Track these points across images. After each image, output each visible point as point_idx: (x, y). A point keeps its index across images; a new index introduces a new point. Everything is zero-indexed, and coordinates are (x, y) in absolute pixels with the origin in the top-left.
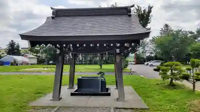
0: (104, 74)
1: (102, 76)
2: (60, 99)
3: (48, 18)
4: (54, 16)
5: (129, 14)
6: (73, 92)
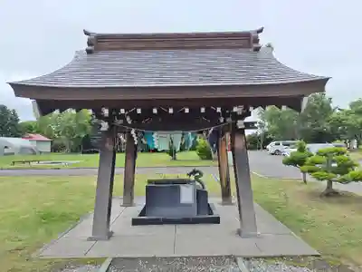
0: (201, 174)
2: (110, 235)
4: (90, 48)
5: (255, 45)
6: (136, 216)
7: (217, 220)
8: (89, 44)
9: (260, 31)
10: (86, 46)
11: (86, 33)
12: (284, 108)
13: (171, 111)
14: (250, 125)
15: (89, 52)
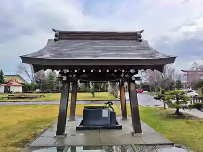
1: (110, 106)
3: (49, 40)
4: (57, 38)
5: (139, 39)
6: (78, 126)
7: (120, 128)
8: (56, 36)
9: (142, 32)
10: (54, 37)
11: (54, 30)
12: (155, 70)
13: (100, 71)
14: (138, 79)
15: (56, 40)
